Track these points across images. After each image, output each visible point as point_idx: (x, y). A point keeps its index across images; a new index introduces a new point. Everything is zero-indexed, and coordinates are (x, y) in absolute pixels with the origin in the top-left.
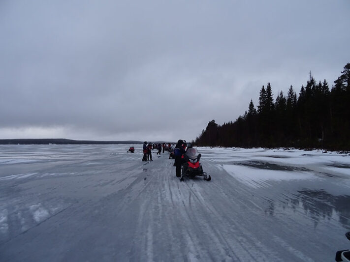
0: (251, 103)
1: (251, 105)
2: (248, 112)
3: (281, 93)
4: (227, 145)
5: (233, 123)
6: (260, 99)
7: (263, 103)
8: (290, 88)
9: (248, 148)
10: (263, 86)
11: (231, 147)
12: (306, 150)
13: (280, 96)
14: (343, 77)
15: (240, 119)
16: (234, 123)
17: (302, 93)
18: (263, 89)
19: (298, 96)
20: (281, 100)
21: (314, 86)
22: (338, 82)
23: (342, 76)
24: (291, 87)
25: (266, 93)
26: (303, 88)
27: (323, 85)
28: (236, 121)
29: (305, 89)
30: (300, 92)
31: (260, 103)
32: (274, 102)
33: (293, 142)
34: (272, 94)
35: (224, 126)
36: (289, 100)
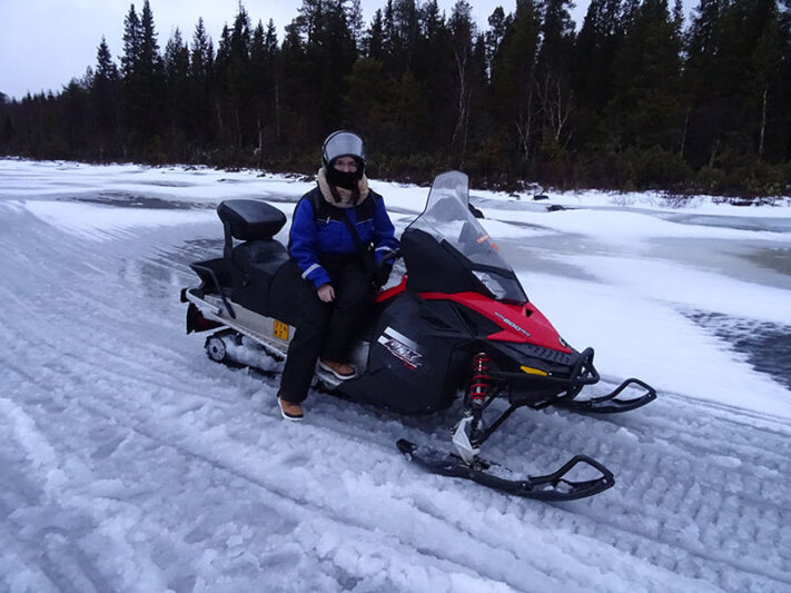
0: (104, 46)
1: (104, 53)
2: (95, 69)
3: (177, 33)
4: (39, 153)
5: (55, 95)
6: (126, 38)
7: (135, 50)
8: (198, 24)
9: (98, 163)
10: (133, 7)
11: (52, 159)
12: (229, 171)
13: (174, 41)
14: (301, 20)
15: (73, 88)
16: (59, 96)
17: (225, 42)
18: (133, 15)
19: (217, 47)
20: (178, 51)
21: (247, 30)
22: (292, 30)
23: (299, 19)
24: (201, 21)
25: (140, 28)
26: (226, 30)
27: (266, 30)
28: (61, 91)
29: (231, 33)
30: (222, 39)
31: (128, 51)
32: (162, 52)
33: (204, 154)
34: (155, 31)
35: (27, 100)
36: (197, 53)
